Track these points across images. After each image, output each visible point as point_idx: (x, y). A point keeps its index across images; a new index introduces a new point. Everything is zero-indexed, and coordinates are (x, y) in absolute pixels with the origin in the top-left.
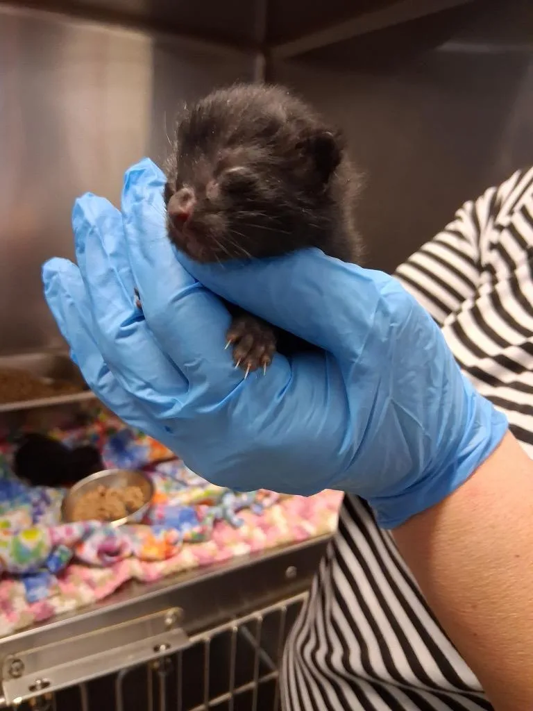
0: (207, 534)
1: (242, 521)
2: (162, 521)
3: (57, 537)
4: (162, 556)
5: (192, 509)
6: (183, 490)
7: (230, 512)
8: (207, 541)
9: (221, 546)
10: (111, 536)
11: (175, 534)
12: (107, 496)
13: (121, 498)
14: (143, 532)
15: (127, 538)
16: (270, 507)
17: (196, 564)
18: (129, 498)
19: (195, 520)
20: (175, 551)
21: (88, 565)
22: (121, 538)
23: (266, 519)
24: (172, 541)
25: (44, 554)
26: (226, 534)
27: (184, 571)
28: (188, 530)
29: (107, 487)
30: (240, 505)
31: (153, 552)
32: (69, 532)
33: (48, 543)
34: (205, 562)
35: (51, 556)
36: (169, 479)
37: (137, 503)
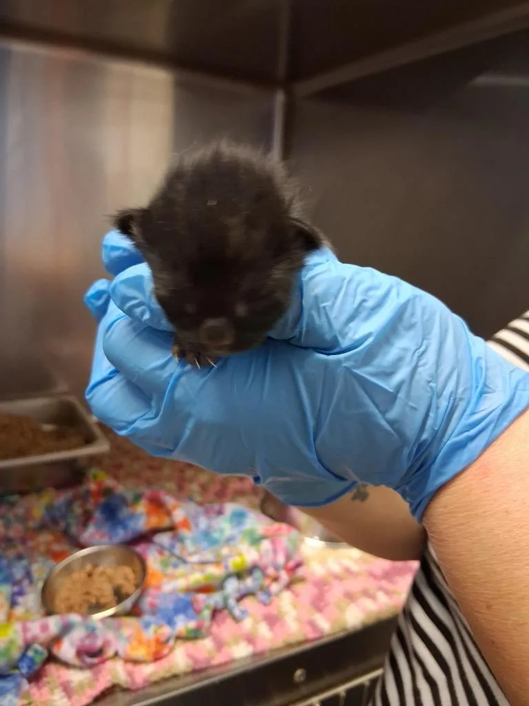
0: (204, 631)
1: (244, 612)
2: (154, 610)
3: (29, 635)
4: (149, 658)
5: (188, 598)
6: (181, 569)
7: (232, 602)
8: (203, 637)
9: (220, 645)
10: (92, 633)
11: (166, 630)
12: (95, 577)
13: (110, 579)
14: (130, 626)
15: (110, 636)
16: (277, 595)
17: (190, 669)
18: (120, 581)
19: (191, 612)
20: (165, 651)
21: (66, 665)
22: (104, 635)
23: (272, 610)
24: (163, 639)
25: (16, 654)
26: (226, 629)
27: (175, 676)
28: (183, 624)
29: (95, 566)
30: (244, 592)
31: (141, 653)
32: (45, 628)
33: (20, 642)
34: (198, 666)
35: (24, 655)
36: (167, 553)
37: (128, 587)
